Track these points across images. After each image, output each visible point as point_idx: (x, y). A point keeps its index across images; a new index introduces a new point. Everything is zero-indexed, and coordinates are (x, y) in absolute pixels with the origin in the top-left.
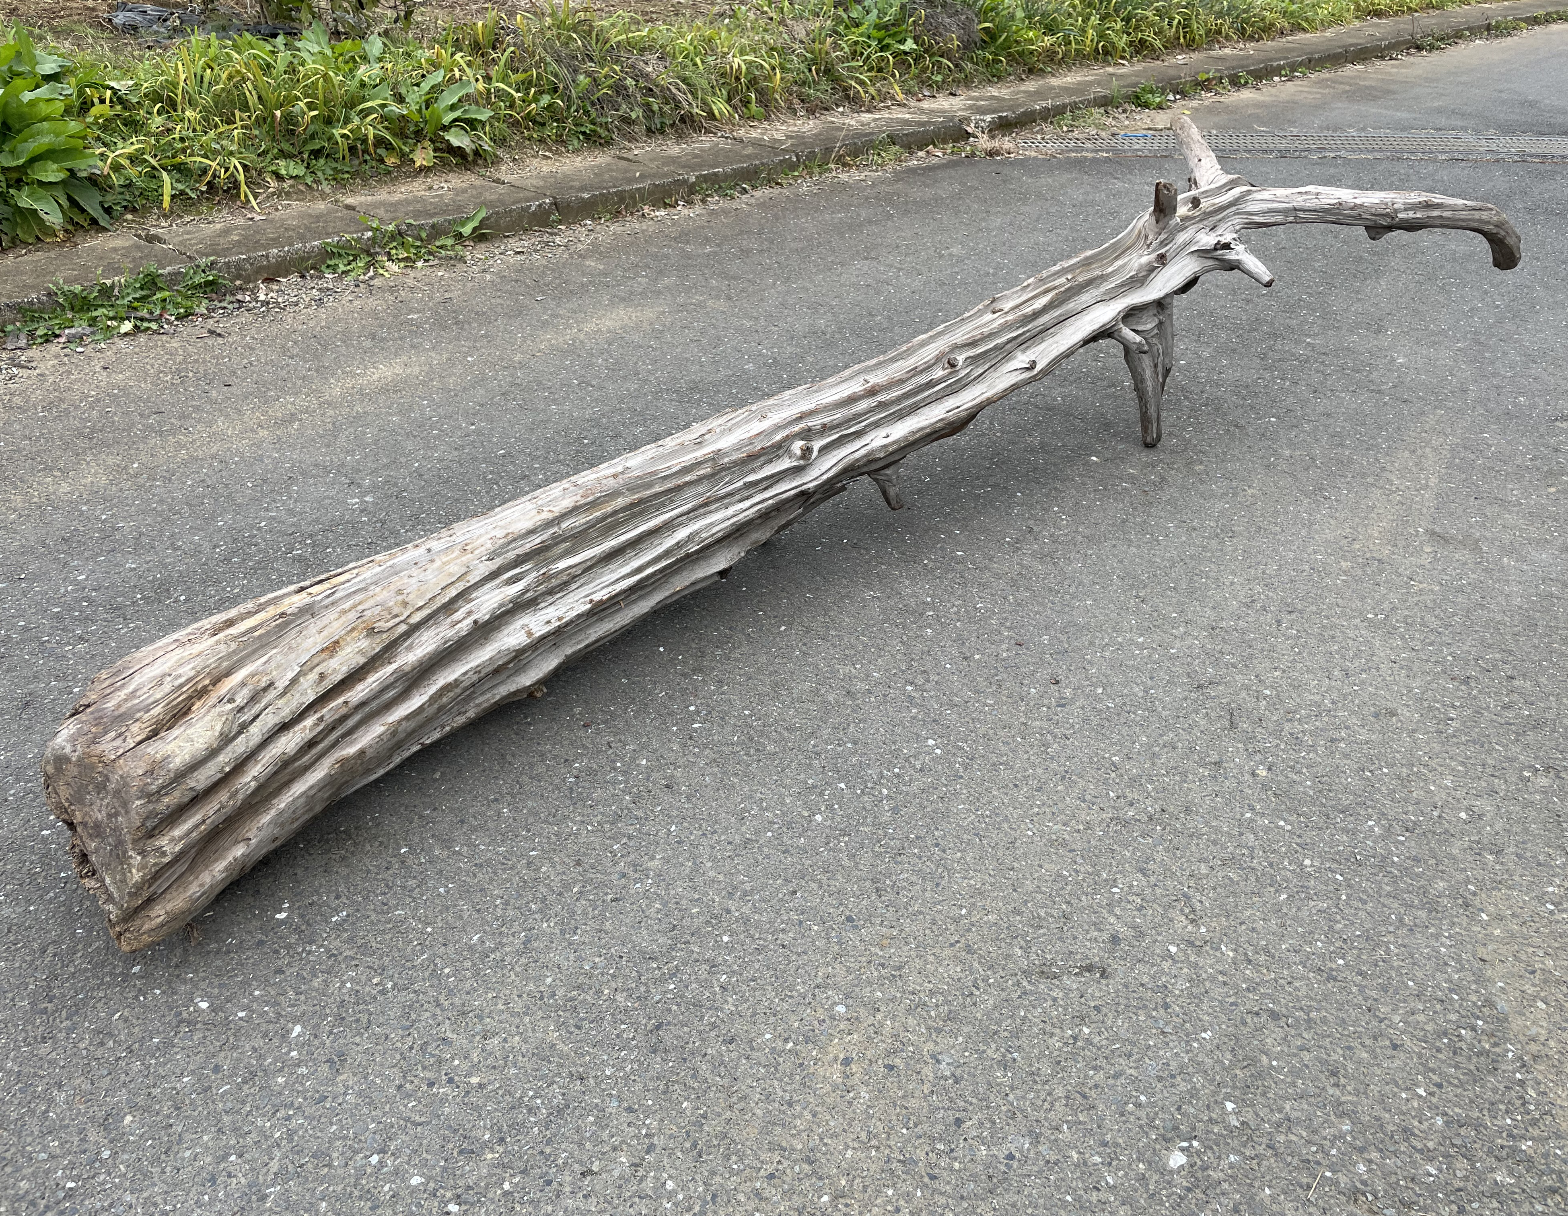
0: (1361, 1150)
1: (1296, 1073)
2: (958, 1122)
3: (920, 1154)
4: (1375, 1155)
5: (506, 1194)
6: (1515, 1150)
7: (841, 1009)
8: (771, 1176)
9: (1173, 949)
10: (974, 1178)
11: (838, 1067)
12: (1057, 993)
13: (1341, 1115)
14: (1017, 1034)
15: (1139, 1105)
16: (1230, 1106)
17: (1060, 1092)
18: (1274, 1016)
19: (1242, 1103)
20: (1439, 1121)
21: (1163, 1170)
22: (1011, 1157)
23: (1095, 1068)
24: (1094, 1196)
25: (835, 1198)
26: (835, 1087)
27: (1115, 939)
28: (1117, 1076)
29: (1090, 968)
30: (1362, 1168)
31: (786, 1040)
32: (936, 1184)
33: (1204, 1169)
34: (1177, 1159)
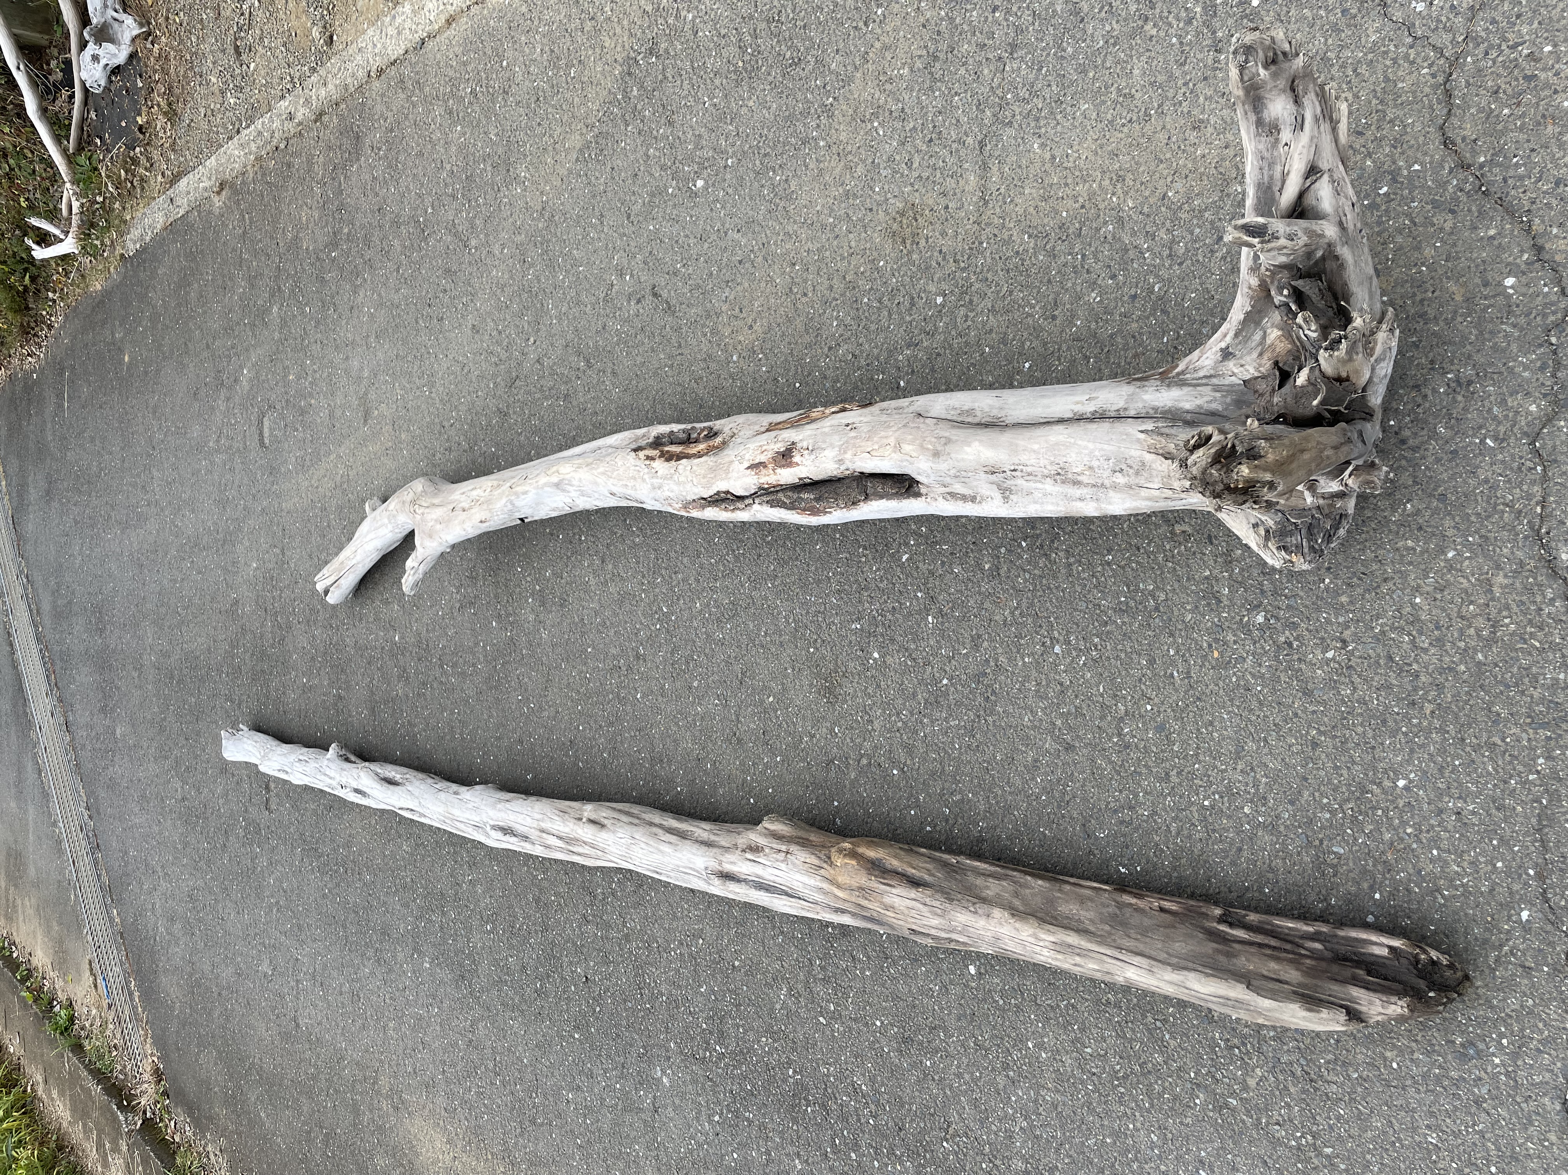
0: (656, 138)
1: (644, 185)
2: (740, 262)
3: (760, 258)
4: (655, 132)
5: (883, 373)
6: (623, 98)
7: (735, 358)
8: (805, 295)
9: (628, 278)
10: (754, 232)
11: (755, 328)
12: (673, 294)
13: (648, 156)
14: (698, 287)
15: (691, 217)
16: (670, 191)
17: (706, 245)
18: (629, 217)
19: (666, 188)
20: (629, 128)
21: (706, 182)
22: (738, 231)
23: (689, 246)
24: (730, 191)
25: (794, 264)
26: (762, 319)
27: (639, 301)
28: (687, 236)
29: (655, 295)
30: (661, 131)
31: (760, 360)
32: (765, 240)
33: (696, 172)
34: (700, 183)
